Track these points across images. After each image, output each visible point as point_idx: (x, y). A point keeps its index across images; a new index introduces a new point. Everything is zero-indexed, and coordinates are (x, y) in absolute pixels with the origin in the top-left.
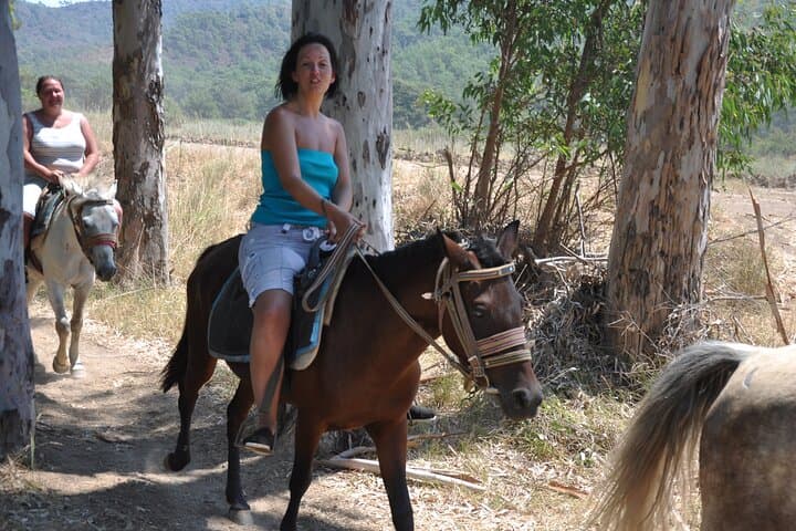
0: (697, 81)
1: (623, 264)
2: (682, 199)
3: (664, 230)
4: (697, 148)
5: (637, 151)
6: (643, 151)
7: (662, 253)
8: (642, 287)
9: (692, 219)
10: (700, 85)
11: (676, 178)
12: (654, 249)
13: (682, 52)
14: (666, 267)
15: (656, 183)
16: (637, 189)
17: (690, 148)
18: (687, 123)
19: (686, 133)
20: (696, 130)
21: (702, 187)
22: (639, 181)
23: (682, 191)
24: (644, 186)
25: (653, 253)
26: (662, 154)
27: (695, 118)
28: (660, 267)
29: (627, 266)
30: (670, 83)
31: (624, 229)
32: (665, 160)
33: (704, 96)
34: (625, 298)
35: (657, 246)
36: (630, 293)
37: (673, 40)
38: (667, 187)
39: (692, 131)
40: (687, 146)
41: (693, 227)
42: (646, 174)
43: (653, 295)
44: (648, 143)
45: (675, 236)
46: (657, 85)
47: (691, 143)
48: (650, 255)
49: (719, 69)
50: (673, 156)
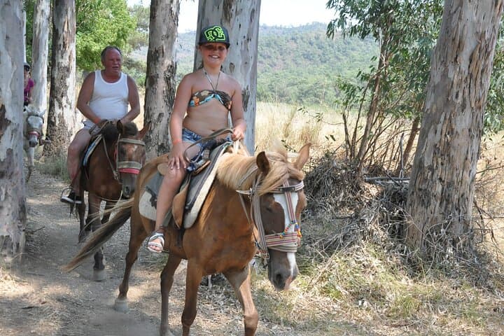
0: (469, 67)
2: (456, 145)
3: (442, 164)
4: (468, 111)
5: (428, 112)
6: (431, 112)
7: (440, 179)
8: (426, 201)
9: (463, 158)
10: (471, 69)
11: (452, 130)
12: (435, 175)
13: (459, 47)
14: (443, 188)
15: (439, 133)
16: (427, 136)
17: (463, 111)
18: (460, 95)
19: (460, 100)
20: (467, 99)
21: (472, 137)
22: (428, 131)
23: (456, 140)
24: (431, 135)
25: (434, 178)
26: (444, 114)
27: (467, 91)
28: (439, 188)
29: (417, 186)
30: (451, 67)
31: (417, 163)
32: (445, 119)
33: (474, 77)
34: (415, 207)
35: (438, 173)
36: (418, 204)
37: (454, 40)
38: (446, 135)
39: (464, 100)
40: (460, 110)
41: (464, 163)
42: (433, 127)
43: (432, 207)
44: (435, 107)
45: (450, 169)
46: (443, 69)
47: (463, 107)
48: (432, 180)
49: (486, 60)
50: (450, 116)
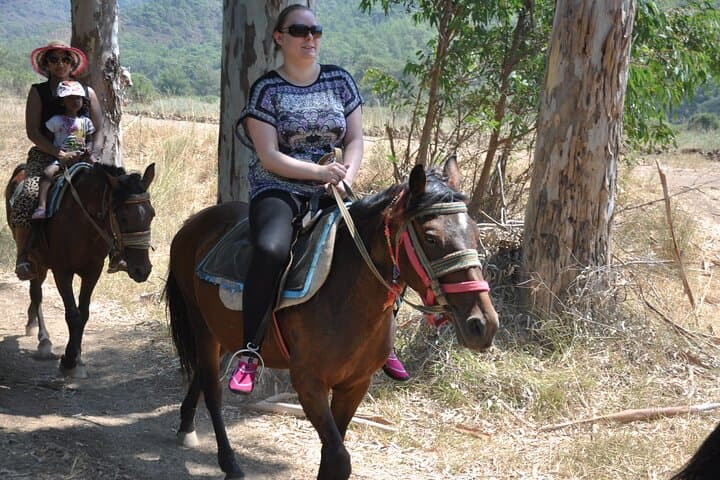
0: (602, 60)
1: (535, 229)
2: (589, 169)
3: (572, 198)
4: (603, 121)
5: (549, 125)
6: (553, 125)
7: (571, 219)
8: (553, 251)
9: (598, 187)
10: (606, 62)
11: (584, 149)
12: (563, 215)
13: (588, 33)
14: (575, 231)
15: (565, 155)
16: (548, 160)
17: (596, 122)
18: (593, 99)
19: (592, 108)
20: (602, 104)
21: (608, 158)
22: (550, 152)
23: (589, 163)
24: (554, 157)
25: (562, 220)
26: (571, 128)
27: (601, 94)
28: (569, 231)
29: (539, 231)
30: (577, 62)
31: (537, 197)
32: (573, 133)
33: (609, 74)
34: (537, 260)
35: (567, 212)
36: (542, 256)
37: (580, 22)
38: (575, 158)
39: (598, 106)
40: (593, 120)
41: (600, 196)
42: (556, 147)
43: (562, 258)
44: (557, 118)
45: (583, 203)
46: (566, 63)
47: (597, 117)
48: (560, 221)
49: (622, 49)
50: (580, 130)
